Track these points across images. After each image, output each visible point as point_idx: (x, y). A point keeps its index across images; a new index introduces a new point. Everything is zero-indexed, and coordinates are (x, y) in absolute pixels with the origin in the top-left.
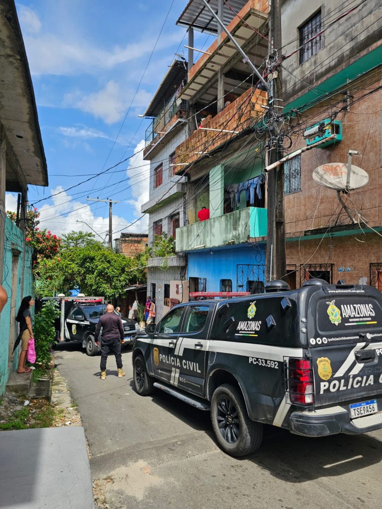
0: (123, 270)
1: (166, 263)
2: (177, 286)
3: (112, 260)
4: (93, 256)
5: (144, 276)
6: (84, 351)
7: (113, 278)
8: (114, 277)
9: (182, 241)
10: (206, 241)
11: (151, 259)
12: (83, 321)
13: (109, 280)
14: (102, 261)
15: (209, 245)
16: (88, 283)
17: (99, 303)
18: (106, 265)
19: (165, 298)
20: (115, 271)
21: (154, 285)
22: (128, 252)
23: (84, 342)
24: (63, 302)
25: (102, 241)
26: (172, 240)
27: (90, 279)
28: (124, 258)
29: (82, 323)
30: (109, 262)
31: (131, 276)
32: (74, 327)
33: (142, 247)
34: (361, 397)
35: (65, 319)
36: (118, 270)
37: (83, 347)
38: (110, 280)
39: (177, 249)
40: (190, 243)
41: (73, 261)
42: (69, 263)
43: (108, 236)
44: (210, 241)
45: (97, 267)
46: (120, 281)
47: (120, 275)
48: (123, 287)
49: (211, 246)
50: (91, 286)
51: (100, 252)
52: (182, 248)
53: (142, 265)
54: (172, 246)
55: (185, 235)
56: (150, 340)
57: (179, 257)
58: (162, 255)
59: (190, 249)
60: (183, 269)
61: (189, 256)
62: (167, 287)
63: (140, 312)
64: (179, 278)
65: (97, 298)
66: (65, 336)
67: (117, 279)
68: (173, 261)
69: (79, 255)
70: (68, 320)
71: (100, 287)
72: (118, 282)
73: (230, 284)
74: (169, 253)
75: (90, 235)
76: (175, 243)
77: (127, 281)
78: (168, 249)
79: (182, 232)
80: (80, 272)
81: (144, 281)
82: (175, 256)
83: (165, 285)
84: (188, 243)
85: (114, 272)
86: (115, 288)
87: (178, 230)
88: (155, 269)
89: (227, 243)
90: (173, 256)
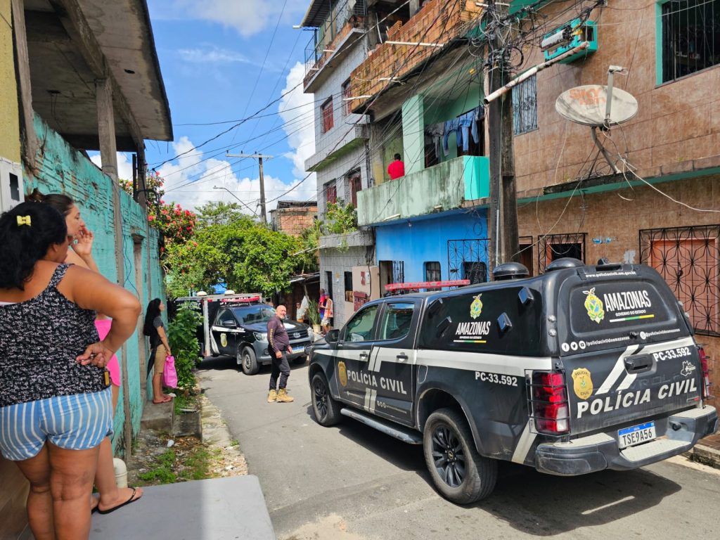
0: (285, 255)
1: (345, 241)
2: (363, 274)
3: (268, 240)
4: (241, 236)
5: (315, 260)
6: (240, 368)
7: (271, 267)
8: (273, 264)
9: (366, 210)
10: (401, 208)
11: (324, 237)
12: (235, 328)
13: (266, 269)
14: (255, 244)
15: (406, 214)
16: (236, 274)
17: (256, 302)
18: (260, 248)
19: (346, 291)
20: (274, 255)
21: (329, 274)
22: (290, 228)
23: (239, 356)
24: (206, 303)
25: (251, 214)
26: (351, 209)
27: (240, 269)
28: (285, 237)
29: (234, 331)
30: (264, 244)
31: (297, 262)
32: (223, 337)
33: (309, 221)
34: (633, 419)
35: (210, 326)
36: (278, 254)
37: (238, 363)
38: (268, 270)
39: (360, 222)
40: (378, 213)
41: (214, 245)
42: (208, 247)
43: (260, 207)
44: (408, 207)
45: (248, 251)
46: (282, 270)
47: (281, 261)
48: (285, 278)
49: (409, 216)
50: (242, 278)
51: (251, 231)
52: (367, 219)
53: (311, 246)
54: (352, 218)
55: (371, 201)
56: (332, 351)
57: (364, 233)
58: (339, 231)
59: (378, 220)
60: (370, 249)
61: (376, 230)
62: (348, 276)
63: (312, 311)
64: (365, 263)
65: (253, 296)
66: (211, 350)
67: (277, 268)
68: (355, 239)
69: (222, 236)
70: (214, 328)
71: (255, 280)
72: (279, 271)
73: (438, 268)
74: (348, 227)
75: (234, 206)
76: (356, 213)
77: (292, 269)
78: (347, 222)
79: (366, 198)
80: (224, 260)
81: (314, 268)
82: (357, 232)
83: (345, 273)
84: (375, 212)
85: (272, 258)
86: (275, 280)
87: (359, 194)
88: (330, 252)
89: (432, 210)
90: (354, 232)
